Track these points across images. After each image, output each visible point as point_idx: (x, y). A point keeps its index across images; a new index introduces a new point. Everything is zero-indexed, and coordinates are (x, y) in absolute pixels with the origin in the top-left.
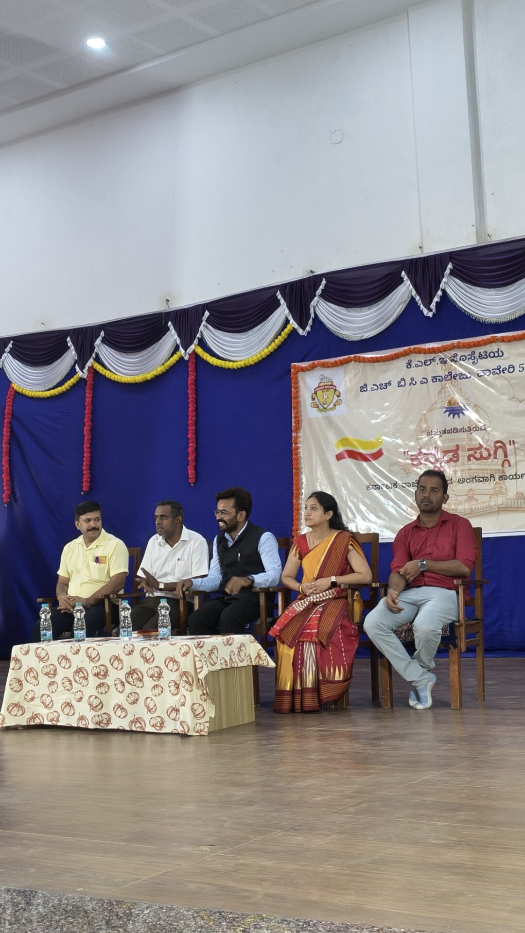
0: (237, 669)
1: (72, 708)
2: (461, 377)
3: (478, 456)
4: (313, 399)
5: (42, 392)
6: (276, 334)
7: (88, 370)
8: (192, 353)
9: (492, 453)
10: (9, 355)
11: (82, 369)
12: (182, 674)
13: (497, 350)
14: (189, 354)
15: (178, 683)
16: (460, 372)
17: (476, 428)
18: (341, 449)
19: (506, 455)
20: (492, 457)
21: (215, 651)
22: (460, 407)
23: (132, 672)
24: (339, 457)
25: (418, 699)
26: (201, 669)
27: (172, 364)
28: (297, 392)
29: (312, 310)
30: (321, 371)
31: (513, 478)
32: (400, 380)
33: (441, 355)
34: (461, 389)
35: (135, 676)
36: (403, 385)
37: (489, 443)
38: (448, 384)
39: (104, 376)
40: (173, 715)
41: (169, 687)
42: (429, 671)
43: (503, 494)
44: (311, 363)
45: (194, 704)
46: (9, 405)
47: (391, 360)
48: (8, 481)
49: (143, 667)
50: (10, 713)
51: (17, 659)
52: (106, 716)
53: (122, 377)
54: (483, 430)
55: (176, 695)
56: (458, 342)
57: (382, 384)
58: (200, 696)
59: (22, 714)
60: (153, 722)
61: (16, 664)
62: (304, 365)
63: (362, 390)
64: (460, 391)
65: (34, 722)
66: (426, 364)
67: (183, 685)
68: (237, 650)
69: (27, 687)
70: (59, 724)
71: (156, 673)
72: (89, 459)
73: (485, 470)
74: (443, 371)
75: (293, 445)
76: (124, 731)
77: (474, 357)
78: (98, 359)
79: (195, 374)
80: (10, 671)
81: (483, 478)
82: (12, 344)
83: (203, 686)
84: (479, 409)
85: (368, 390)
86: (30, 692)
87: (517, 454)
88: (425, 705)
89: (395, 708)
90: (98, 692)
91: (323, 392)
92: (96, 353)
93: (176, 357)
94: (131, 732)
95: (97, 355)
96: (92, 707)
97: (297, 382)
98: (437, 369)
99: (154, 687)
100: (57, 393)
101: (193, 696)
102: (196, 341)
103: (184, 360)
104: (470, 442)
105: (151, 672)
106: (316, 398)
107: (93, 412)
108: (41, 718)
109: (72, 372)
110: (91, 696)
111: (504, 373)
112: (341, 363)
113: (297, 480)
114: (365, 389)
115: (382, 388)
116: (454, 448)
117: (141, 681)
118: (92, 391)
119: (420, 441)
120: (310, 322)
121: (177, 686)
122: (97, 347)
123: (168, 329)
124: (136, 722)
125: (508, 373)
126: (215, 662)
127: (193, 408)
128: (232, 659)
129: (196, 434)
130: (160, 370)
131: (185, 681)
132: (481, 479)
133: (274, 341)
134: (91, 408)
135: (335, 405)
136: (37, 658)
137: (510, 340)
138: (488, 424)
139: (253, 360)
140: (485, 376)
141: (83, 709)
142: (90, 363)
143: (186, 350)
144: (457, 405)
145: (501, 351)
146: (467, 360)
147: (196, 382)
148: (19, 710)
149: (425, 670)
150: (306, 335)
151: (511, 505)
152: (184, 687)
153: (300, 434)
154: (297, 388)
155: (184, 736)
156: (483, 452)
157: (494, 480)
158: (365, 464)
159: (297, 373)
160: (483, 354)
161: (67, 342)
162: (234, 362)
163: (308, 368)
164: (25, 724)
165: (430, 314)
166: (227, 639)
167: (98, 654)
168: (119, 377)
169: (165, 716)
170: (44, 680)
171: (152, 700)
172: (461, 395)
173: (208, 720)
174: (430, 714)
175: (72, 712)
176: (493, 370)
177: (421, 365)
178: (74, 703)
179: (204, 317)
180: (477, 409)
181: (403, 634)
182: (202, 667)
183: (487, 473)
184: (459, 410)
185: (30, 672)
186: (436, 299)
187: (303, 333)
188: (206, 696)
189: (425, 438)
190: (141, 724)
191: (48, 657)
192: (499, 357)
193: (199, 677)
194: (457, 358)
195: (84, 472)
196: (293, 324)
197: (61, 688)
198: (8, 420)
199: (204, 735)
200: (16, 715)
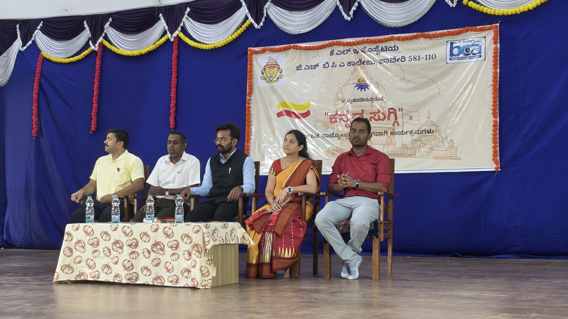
0: (229, 245)
1: (109, 268)
2: (368, 63)
3: (377, 118)
4: (263, 73)
5: (64, 59)
6: (238, 27)
7: (99, 45)
8: (176, 37)
9: (387, 116)
10: (40, 31)
11: (94, 44)
12: (194, 245)
13: (394, 46)
14: (174, 37)
15: (191, 252)
16: (368, 60)
17: (376, 98)
18: (282, 109)
19: (396, 118)
20: (387, 119)
21: (216, 231)
22: (367, 83)
23: (156, 244)
24: (279, 115)
25: (349, 272)
26: (208, 242)
27: (161, 44)
28: (251, 68)
29: (265, 11)
30: (269, 54)
31: (400, 134)
32: (325, 63)
33: (355, 47)
34: (367, 72)
35: (159, 247)
36: (327, 67)
37: (385, 109)
38: (359, 67)
39: (110, 50)
40: (186, 274)
41: (184, 254)
42: (357, 254)
43: (392, 144)
44: (262, 48)
45: (202, 267)
46: (39, 67)
47: (320, 49)
48: (37, 121)
49: (165, 241)
50: (63, 271)
51: (69, 233)
52: (135, 275)
53: (124, 51)
54: (381, 100)
55: (189, 260)
56: (367, 39)
57: (312, 66)
58: (207, 261)
59: (72, 273)
60: (170, 279)
61: (69, 237)
62: (257, 49)
63: (298, 69)
64: (367, 73)
65: (80, 278)
66: (344, 53)
67: (195, 254)
68: (230, 232)
69: (76, 253)
70: (100, 280)
71: (175, 245)
72: (97, 108)
73: (381, 128)
74: (356, 58)
75: (247, 105)
76: (148, 285)
77: (378, 50)
78: (106, 38)
79: (177, 51)
80: (64, 242)
81: (379, 133)
82: (42, 24)
83: (209, 254)
84: (379, 85)
85: (302, 69)
86: (78, 257)
87: (404, 118)
88: (354, 276)
89: (332, 279)
90: (130, 258)
91: (270, 69)
92: (105, 33)
93: (164, 39)
94: (154, 286)
95: (106, 35)
96: (125, 268)
97: (251, 61)
98: (352, 57)
99: (172, 254)
100: (75, 61)
101: (201, 261)
102: (179, 29)
103: (170, 41)
104: (372, 108)
105: (171, 244)
106: (265, 73)
107: (101, 75)
108: (85, 276)
109: (86, 46)
110: (125, 260)
111: (398, 62)
112: (284, 49)
113: (249, 130)
114: (300, 69)
115: (312, 68)
116: (361, 112)
117: (163, 250)
118: (101, 60)
119: (337, 106)
120: (263, 20)
121: (190, 254)
122: (106, 29)
123: (159, 19)
124: (158, 279)
125: (401, 62)
126: (216, 239)
127: (175, 76)
128: (226, 238)
129: (176, 94)
130: (152, 47)
131: (196, 251)
132: (378, 134)
133: (236, 32)
134: (100, 72)
135: (278, 79)
136: (85, 233)
137: (404, 39)
138: (385, 97)
139: (220, 44)
140: (385, 63)
141: (118, 269)
142: (101, 39)
143: (172, 34)
144: (364, 83)
145: (397, 47)
146: (373, 52)
147: (178, 57)
148: (69, 270)
149: (355, 253)
150: (259, 29)
151: (398, 152)
152: (195, 255)
153: (252, 98)
154: (251, 65)
155: (194, 288)
156: (380, 116)
157: (387, 135)
158: (297, 120)
159: (252, 55)
160: (384, 48)
161: (84, 24)
162: (206, 44)
163: (260, 51)
164: (74, 280)
165: (349, 19)
166: (224, 224)
167: (131, 231)
168: (121, 51)
169: (180, 275)
170: (89, 249)
171: (170, 263)
172: (367, 76)
173: (211, 278)
174: (357, 282)
175: (110, 271)
176: (390, 59)
177: (340, 53)
178: (111, 265)
179: (186, 12)
180: (378, 86)
181: (341, 228)
182: (209, 241)
183: (383, 130)
184: (366, 86)
185: (79, 243)
186: (354, 8)
187: (257, 27)
188: (210, 261)
189: (341, 104)
190: (161, 280)
191: (94, 232)
192: (395, 51)
193: (207, 248)
194: (366, 50)
195: (93, 117)
196: (251, 20)
197: (102, 254)
198: (38, 77)
199: (208, 289)
200: (67, 273)
